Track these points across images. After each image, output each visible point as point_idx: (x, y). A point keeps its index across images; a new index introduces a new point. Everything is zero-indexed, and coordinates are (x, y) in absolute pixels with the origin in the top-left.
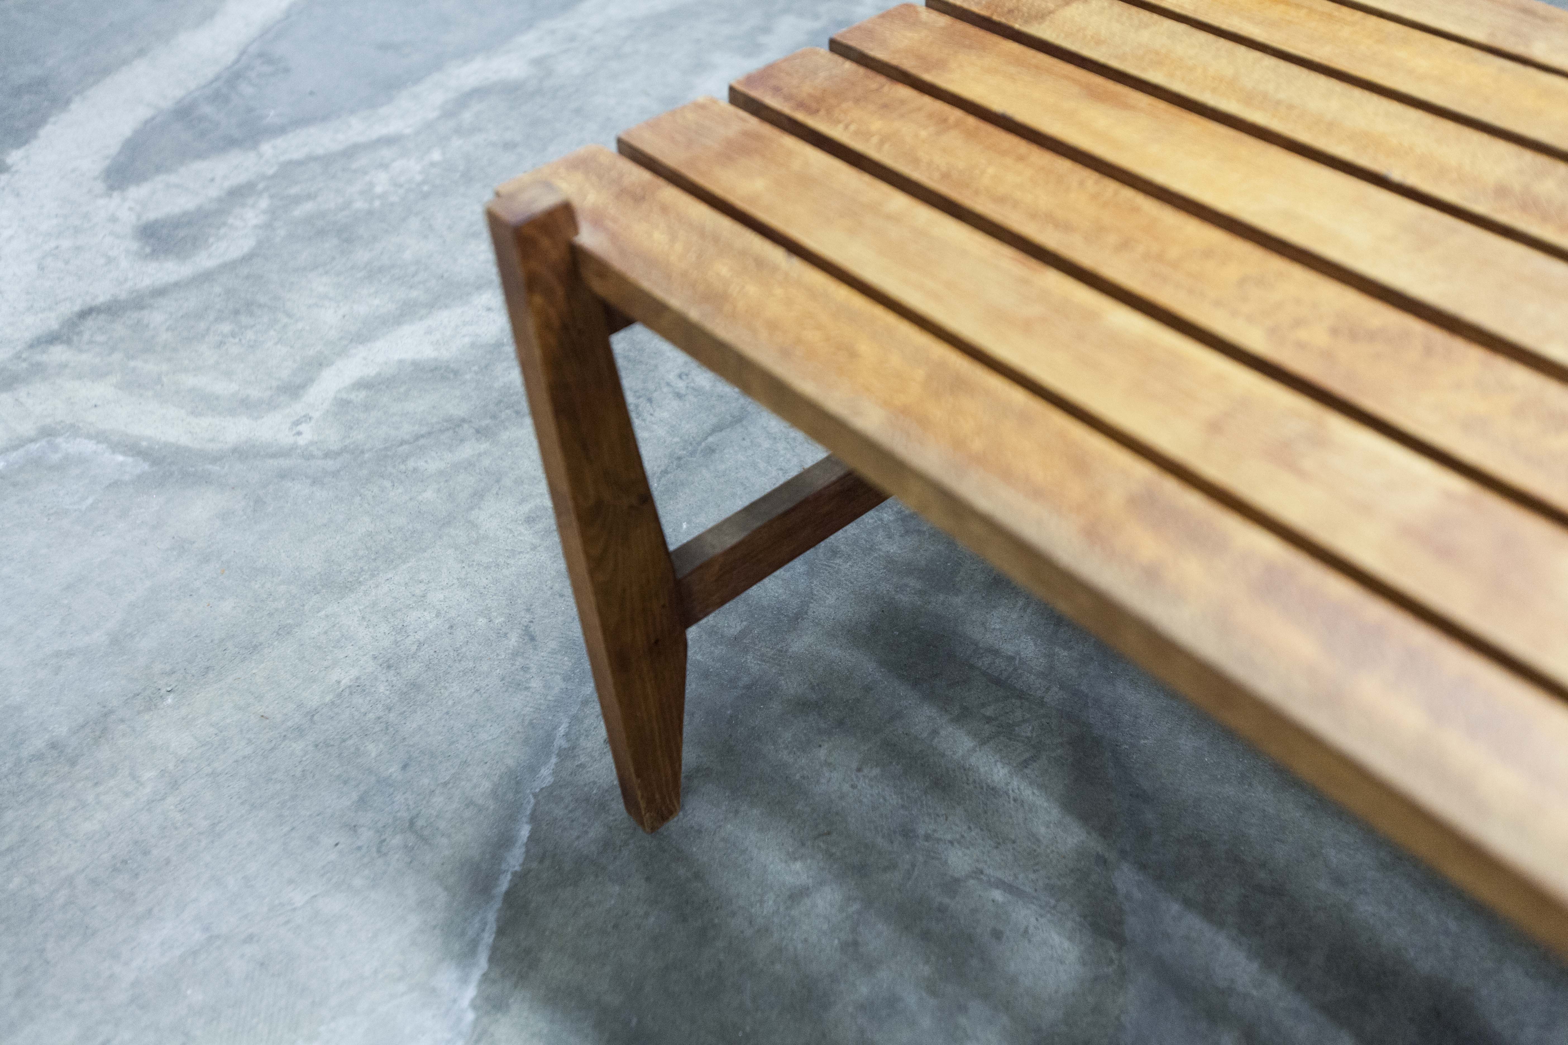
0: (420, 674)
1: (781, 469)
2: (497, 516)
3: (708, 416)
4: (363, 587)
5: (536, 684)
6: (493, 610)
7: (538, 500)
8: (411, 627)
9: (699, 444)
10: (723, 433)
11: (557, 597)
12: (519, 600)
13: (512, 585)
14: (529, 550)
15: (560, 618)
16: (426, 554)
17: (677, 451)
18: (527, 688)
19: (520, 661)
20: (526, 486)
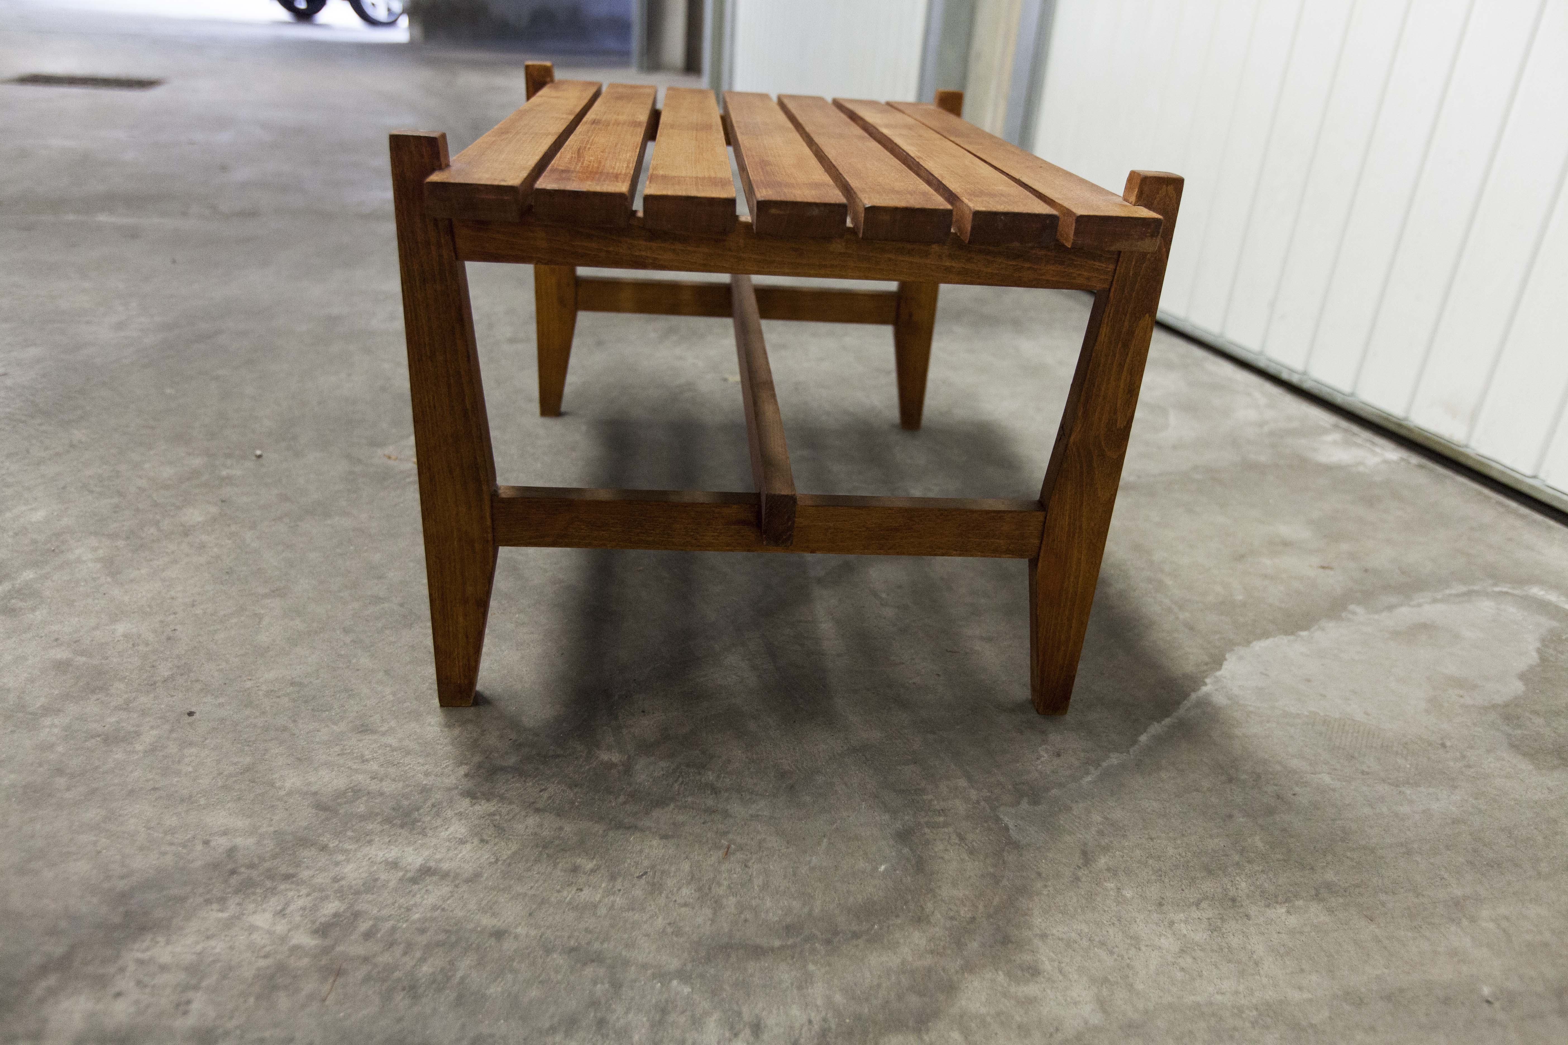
0: (1202, 878)
1: (746, 866)
2: (1069, 999)
3: (752, 975)
4: (1254, 1001)
5: (1097, 818)
6: (1113, 898)
7: (1013, 989)
8: (1203, 926)
9: (793, 946)
10: (758, 941)
11: (1044, 875)
12: (1083, 893)
13: (1083, 910)
14: (1050, 937)
15: (1050, 855)
16: (1170, 999)
17: (823, 952)
18: (1107, 819)
19: (1105, 841)
20: (1018, 1018)
